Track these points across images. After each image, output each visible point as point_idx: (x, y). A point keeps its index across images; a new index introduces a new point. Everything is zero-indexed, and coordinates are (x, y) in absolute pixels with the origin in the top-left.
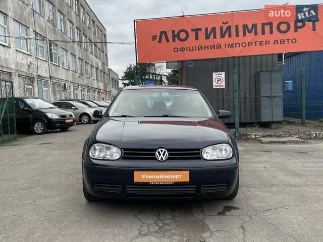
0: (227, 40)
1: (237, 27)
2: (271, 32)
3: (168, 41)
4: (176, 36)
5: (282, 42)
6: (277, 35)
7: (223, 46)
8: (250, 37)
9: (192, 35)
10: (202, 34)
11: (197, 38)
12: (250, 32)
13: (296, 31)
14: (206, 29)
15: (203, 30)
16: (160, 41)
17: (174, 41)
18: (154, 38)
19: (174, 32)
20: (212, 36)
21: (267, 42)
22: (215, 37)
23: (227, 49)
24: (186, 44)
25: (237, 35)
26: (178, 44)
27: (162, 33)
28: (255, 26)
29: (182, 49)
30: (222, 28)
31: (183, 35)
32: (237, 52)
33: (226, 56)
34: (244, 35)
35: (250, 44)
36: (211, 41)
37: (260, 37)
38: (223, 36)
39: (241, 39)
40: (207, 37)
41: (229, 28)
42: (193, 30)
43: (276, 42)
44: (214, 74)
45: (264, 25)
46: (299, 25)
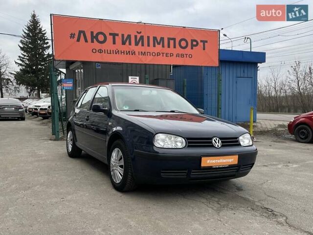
0: (139, 48)
1: (148, 37)
2: (175, 47)
3: (86, 41)
4: (94, 37)
5: (182, 56)
6: (179, 50)
7: (137, 53)
8: (159, 48)
9: (110, 39)
10: (119, 40)
11: (114, 43)
12: (159, 44)
13: (192, 48)
14: (123, 35)
15: (120, 35)
16: (78, 40)
17: (92, 42)
18: (72, 36)
19: (92, 33)
20: (127, 43)
21: (172, 54)
22: (130, 44)
23: (141, 56)
24: (104, 47)
25: (149, 45)
26: (96, 45)
27: (80, 32)
28: (162, 39)
29: (100, 51)
30: (136, 37)
31: (101, 38)
32: (148, 60)
33: (140, 63)
34: (154, 46)
35: (159, 54)
36: (126, 48)
37: (166, 50)
38: (137, 44)
39: (151, 49)
40: (124, 43)
41: (142, 38)
42: (110, 34)
43: (178, 55)
44: (130, 77)
45: (169, 39)
46: (194, 44)
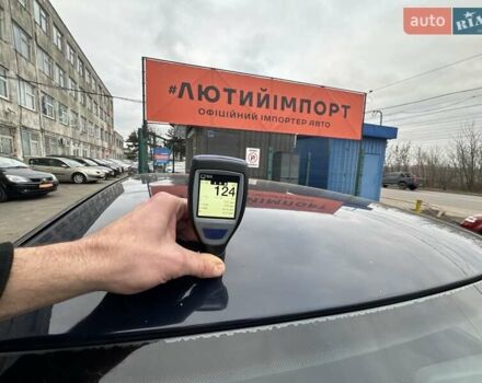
0: (262, 111)
1: (276, 97)
2: (309, 112)
3: (191, 97)
5: (318, 124)
6: (313, 116)
7: (259, 117)
8: (288, 112)
9: (224, 96)
10: (236, 98)
11: (230, 102)
12: (289, 106)
13: (330, 115)
14: (242, 92)
15: (238, 93)
16: (180, 96)
17: (200, 99)
18: (172, 90)
19: (200, 87)
20: (247, 103)
21: (304, 122)
22: (251, 105)
23: (264, 122)
24: (215, 106)
25: (275, 108)
26: (205, 104)
27: (184, 85)
28: (293, 100)
29: (210, 112)
30: (259, 95)
31: (212, 94)
32: (273, 127)
33: (259, 130)
34: (283, 109)
35: (287, 120)
36: (245, 109)
37: (297, 115)
38: (260, 105)
39: (278, 113)
40: (242, 103)
41: (267, 97)
42: (225, 90)
43: (312, 123)
44: (248, 149)
45: (302, 101)
46: (334, 109)
